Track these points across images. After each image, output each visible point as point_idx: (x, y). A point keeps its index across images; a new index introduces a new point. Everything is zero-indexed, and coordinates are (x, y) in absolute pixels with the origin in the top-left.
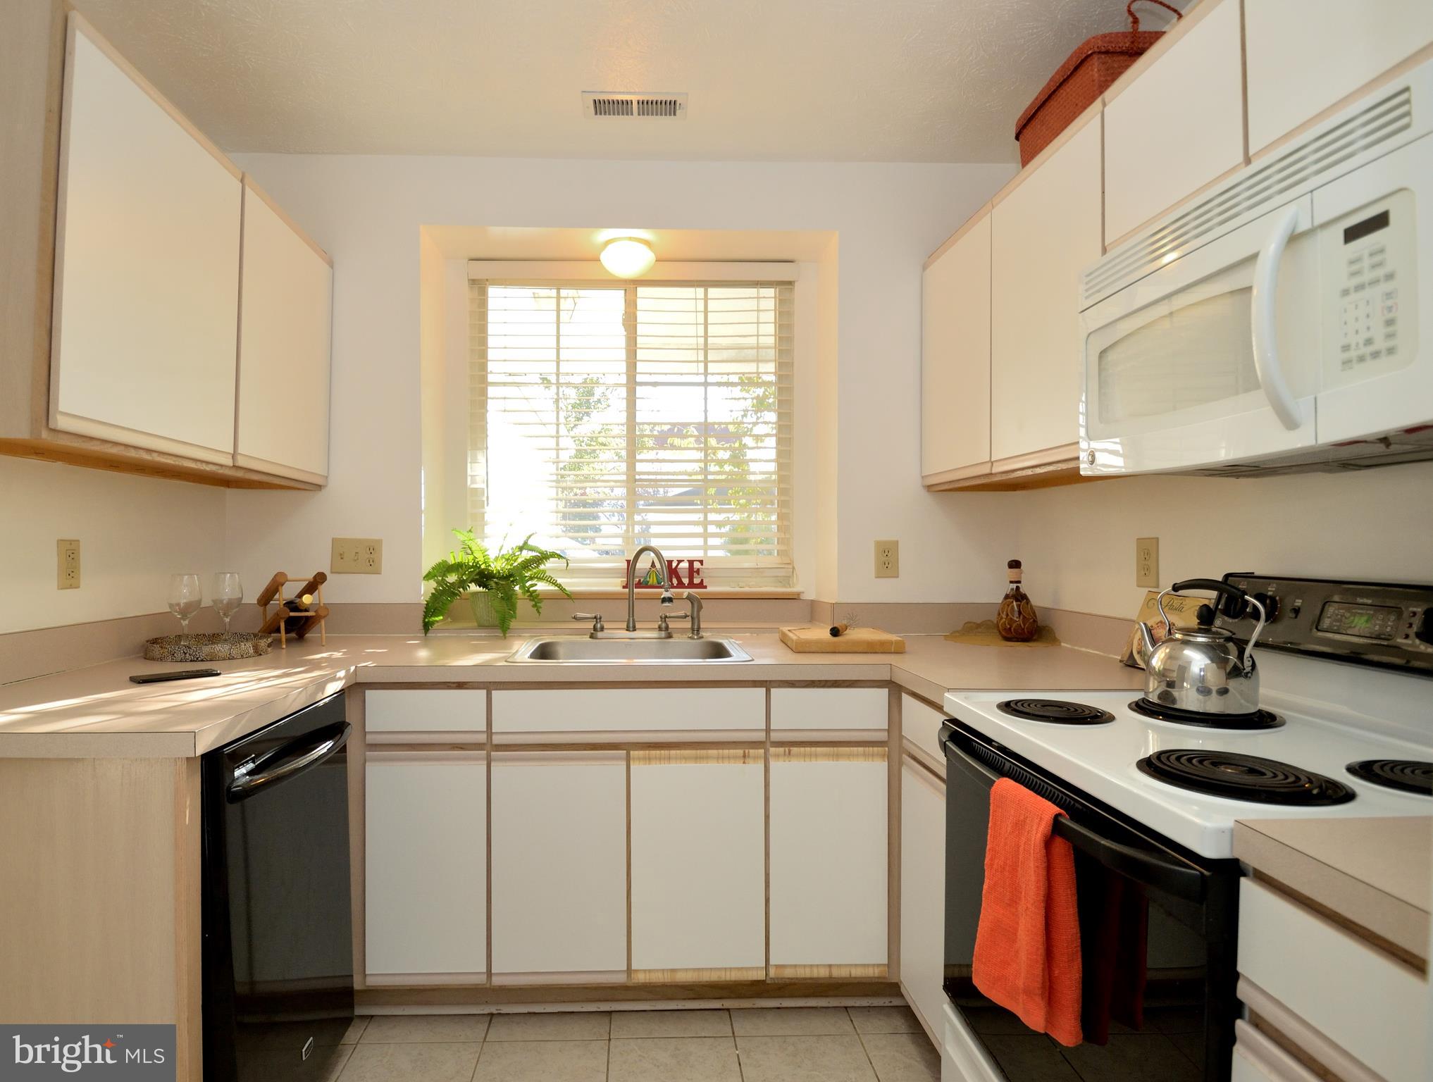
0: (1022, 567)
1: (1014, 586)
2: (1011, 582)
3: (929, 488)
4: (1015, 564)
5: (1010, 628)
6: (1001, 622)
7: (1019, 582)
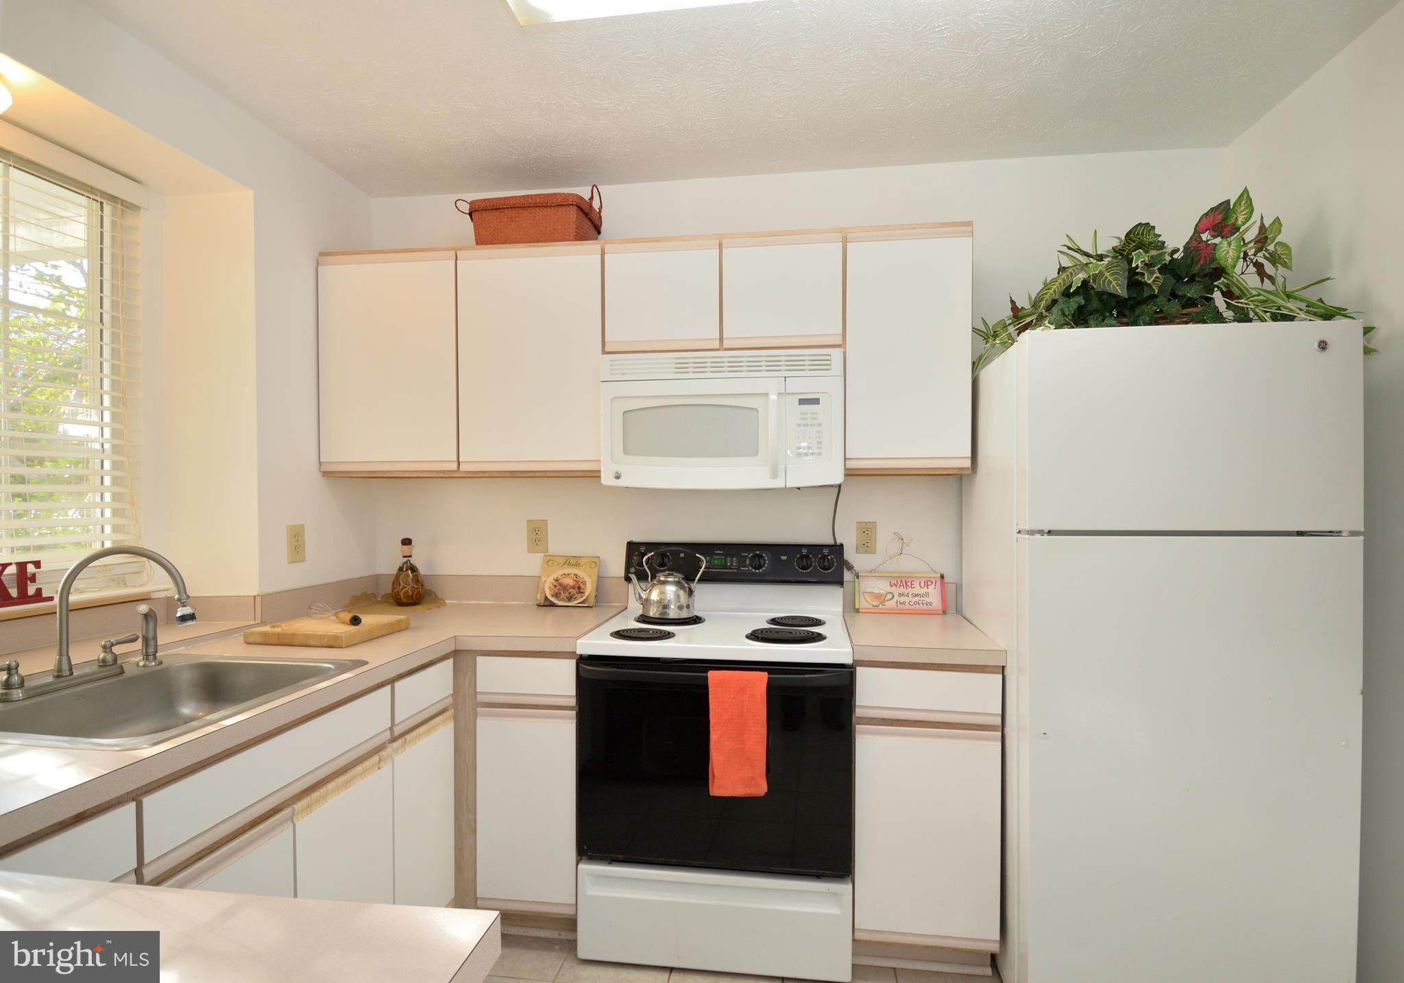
0: (413, 544)
1: (405, 559)
2: (404, 557)
3: (326, 474)
4: (407, 542)
5: (412, 596)
6: (404, 590)
7: (410, 556)
